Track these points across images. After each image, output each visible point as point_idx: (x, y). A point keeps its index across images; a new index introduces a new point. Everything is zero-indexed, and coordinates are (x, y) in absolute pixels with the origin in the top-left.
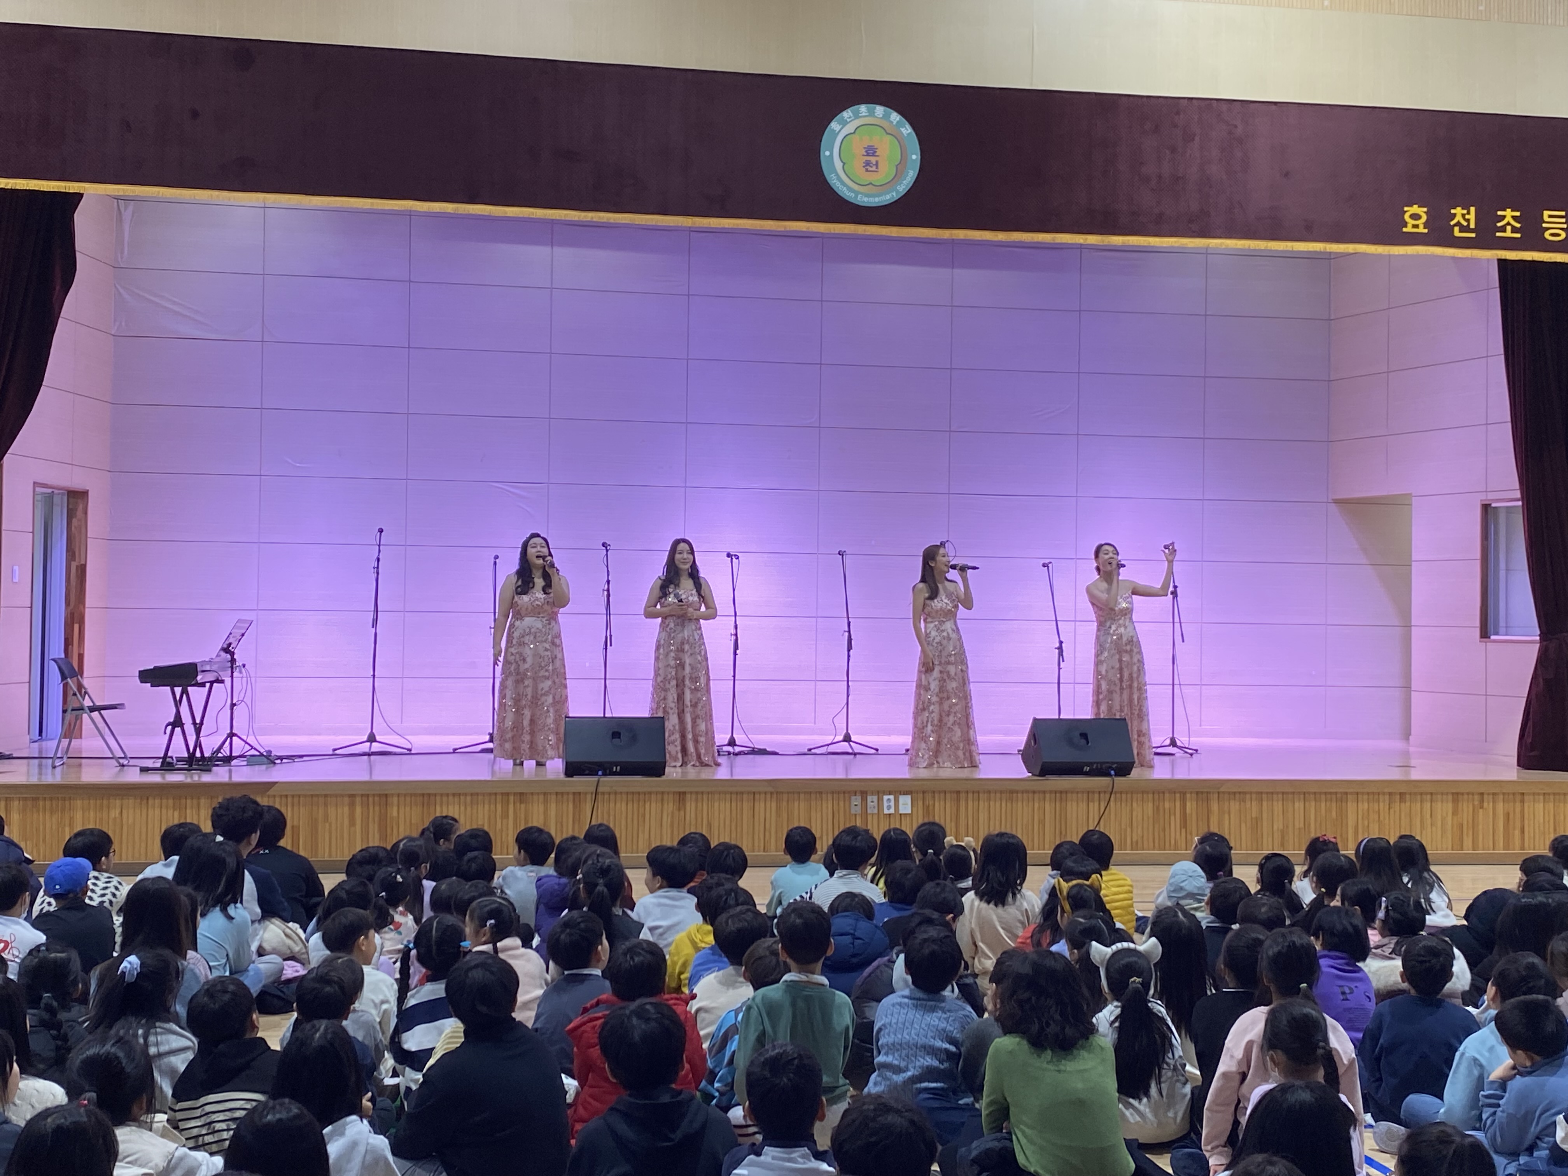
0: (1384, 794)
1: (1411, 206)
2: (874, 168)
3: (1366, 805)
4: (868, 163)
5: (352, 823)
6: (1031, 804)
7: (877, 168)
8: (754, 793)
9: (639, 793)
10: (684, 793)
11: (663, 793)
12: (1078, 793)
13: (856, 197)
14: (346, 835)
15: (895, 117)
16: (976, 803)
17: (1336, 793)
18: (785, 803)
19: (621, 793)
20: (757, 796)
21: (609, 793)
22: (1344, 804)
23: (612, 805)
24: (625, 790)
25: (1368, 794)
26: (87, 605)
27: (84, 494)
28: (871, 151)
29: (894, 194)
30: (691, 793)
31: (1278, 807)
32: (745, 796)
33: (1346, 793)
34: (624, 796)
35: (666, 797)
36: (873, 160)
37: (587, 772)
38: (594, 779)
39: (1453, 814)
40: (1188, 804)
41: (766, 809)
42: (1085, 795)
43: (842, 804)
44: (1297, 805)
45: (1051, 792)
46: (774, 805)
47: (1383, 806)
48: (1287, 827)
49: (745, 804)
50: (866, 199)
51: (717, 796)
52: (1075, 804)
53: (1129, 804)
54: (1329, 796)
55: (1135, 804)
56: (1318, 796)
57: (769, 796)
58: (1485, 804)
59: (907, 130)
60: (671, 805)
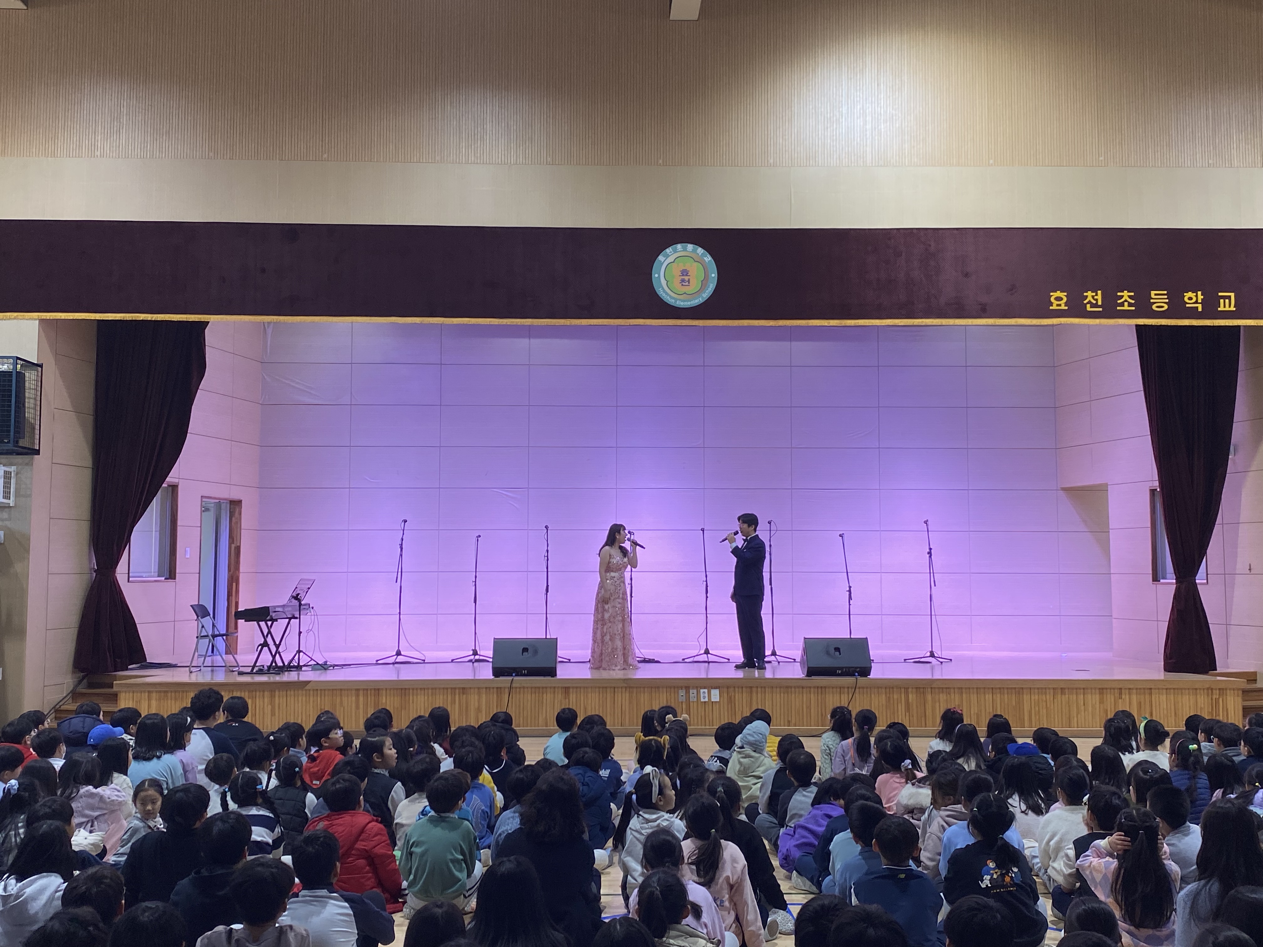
0: (1049, 688)
1: (1056, 292)
2: (687, 284)
3: (1037, 697)
4: (683, 281)
5: (357, 707)
6: (801, 696)
7: (689, 283)
8: (614, 688)
9: (539, 688)
10: (569, 688)
11: (554, 688)
12: (833, 688)
13: (676, 302)
14: (353, 714)
15: (700, 250)
16: (763, 695)
17: (1015, 688)
18: (634, 694)
19: (527, 688)
20: (616, 690)
21: (520, 688)
22: (1021, 696)
23: (522, 695)
24: (528, 685)
25: (1038, 688)
26: (241, 570)
27: (239, 502)
28: (685, 273)
29: (701, 299)
30: (573, 688)
31: (974, 697)
32: (608, 690)
33: (1022, 688)
34: (530, 690)
35: (556, 690)
36: (686, 278)
37: (506, 674)
38: (510, 678)
39: (1100, 703)
40: (910, 696)
41: (623, 698)
42: (838, 690)
43: (673, 694)
44: (987, 696)
45: (814, 687)
46: (627, 695)
47: (1049, 697)
48: (981, 711)
49: (608, 695)
50: (682, 303)
51: (590, 690)
52: (831, 695)
53: (869, 695)
54: (1009, 691)
55: (873, 696)
56: (1002, 690)
57: (624, 690)
58: (1123, 697)
59: (708, 258)
60: (560, 696)
